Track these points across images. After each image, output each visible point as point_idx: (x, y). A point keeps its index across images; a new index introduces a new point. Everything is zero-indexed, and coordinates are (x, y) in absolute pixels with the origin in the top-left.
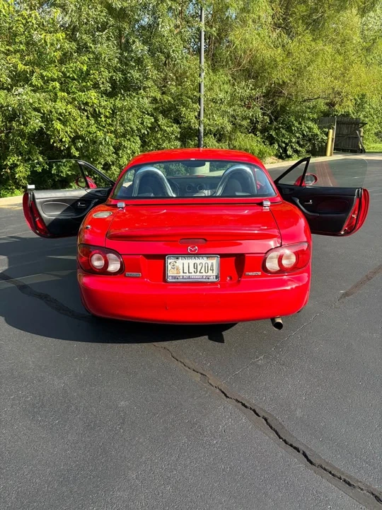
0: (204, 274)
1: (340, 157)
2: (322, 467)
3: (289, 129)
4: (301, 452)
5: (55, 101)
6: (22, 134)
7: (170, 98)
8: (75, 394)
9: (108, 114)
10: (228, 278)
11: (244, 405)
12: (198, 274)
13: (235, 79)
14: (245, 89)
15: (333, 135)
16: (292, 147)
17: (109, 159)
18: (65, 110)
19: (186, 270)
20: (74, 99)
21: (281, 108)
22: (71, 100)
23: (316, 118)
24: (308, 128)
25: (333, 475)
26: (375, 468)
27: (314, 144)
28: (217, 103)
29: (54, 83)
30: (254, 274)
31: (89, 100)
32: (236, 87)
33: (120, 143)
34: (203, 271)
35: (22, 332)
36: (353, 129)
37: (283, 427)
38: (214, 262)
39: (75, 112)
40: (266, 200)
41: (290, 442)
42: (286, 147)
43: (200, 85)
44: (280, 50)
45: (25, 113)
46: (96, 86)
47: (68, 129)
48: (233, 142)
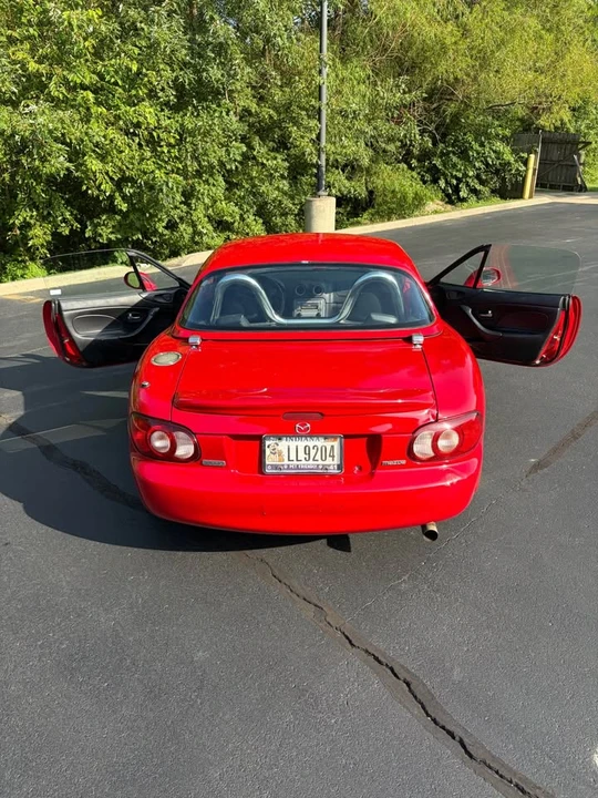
0: (320, 462)
1: (545, 199)
2: (485, 763)
3: (464, 155)
4: (457, 738)
5: (88, 121)
6: (36, 175)
7: (271, 112)
8: (131, 639)
9: (172, 141)
10: (357, 468)
11: (377, 659)
12: (311, 462)
13: (377, 74)
14: (392, 93)
15: (535, 164)
16: (468, 185)
17: (176, 214)
18: (104, 137)
19: (293, 457)
20: (118, 118)
21: (451, 121)
22: (112, 119)
23: (509, 135)
24: (495, 152)
25: (501, 776)
26: (561, 766)
27: (504, 179)
28: (347, 117)
29: (85, 93)
30: (395, 463)
31: (141, 119)
32: (379, 89)
33: (193, 187)
34: (318, 457)
35: (50, 529)
36: (567, 152)
37: (433, 698)
38: (334, 445)
39: (120, 139)
40: (416, 331)
41: (442, 723)
42: (458, 184)
43: (320, 87)
44: (450, 26)
45: (41, 146)
46: (152, 94)
47: (109, 168)
48: (374, 178)
